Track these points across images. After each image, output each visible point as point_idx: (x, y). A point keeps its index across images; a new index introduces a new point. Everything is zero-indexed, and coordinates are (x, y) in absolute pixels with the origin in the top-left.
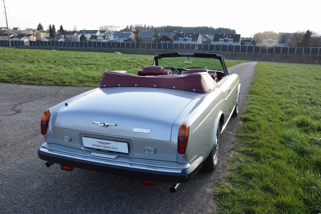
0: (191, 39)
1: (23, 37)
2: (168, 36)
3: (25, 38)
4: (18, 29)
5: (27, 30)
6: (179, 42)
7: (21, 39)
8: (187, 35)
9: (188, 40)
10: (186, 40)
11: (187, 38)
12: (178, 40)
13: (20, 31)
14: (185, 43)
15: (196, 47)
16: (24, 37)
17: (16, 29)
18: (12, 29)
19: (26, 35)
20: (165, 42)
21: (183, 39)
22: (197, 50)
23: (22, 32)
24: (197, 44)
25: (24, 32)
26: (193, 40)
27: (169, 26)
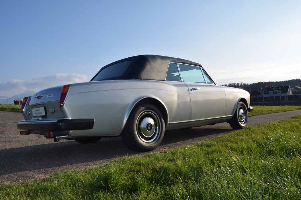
0: (281, 91)
2: (258, 91)
6: (269, 96)
8: (277, 88)
9: (278, 92)
10: (276, 93)
11: (277, 91)
12: (268, 93)
14: (274, 95)
15: (287, 98)
20: (256, 96)
21: (272, 92)
22: (287, 101)
24: (287, 96)
26: (282, 92)
27: (260, 82)
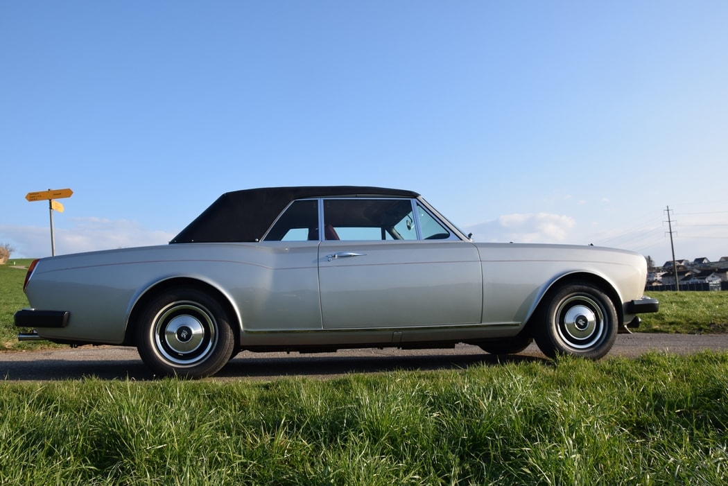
1: (708, 275)
3: (713, 277)
4: (705, 261)
5: (723, 260)
7: (705, 278)
13: (709, 263)
16: (712, 275)
17: (700, 261)
18: (693, 260)
19: (717, 270)
23: (712, 266)
25: (716, 265)
